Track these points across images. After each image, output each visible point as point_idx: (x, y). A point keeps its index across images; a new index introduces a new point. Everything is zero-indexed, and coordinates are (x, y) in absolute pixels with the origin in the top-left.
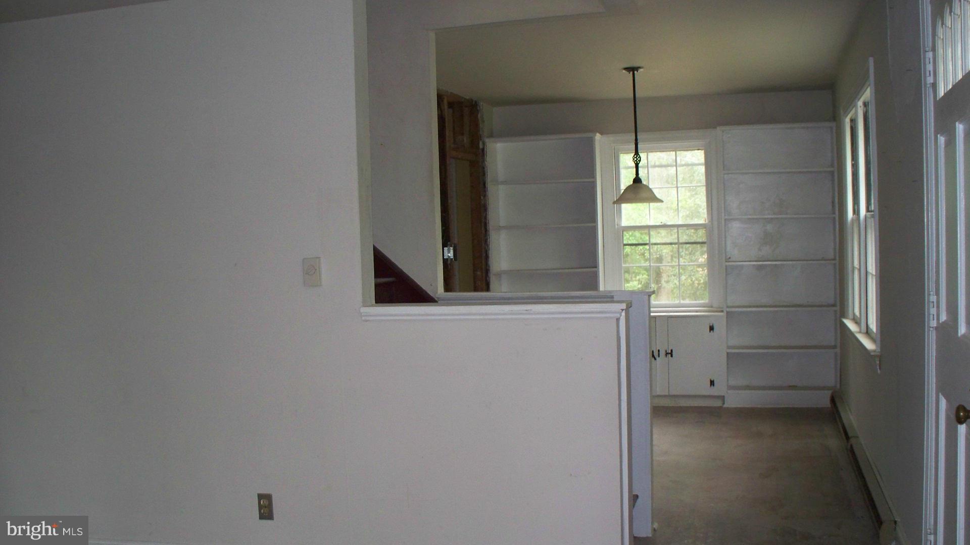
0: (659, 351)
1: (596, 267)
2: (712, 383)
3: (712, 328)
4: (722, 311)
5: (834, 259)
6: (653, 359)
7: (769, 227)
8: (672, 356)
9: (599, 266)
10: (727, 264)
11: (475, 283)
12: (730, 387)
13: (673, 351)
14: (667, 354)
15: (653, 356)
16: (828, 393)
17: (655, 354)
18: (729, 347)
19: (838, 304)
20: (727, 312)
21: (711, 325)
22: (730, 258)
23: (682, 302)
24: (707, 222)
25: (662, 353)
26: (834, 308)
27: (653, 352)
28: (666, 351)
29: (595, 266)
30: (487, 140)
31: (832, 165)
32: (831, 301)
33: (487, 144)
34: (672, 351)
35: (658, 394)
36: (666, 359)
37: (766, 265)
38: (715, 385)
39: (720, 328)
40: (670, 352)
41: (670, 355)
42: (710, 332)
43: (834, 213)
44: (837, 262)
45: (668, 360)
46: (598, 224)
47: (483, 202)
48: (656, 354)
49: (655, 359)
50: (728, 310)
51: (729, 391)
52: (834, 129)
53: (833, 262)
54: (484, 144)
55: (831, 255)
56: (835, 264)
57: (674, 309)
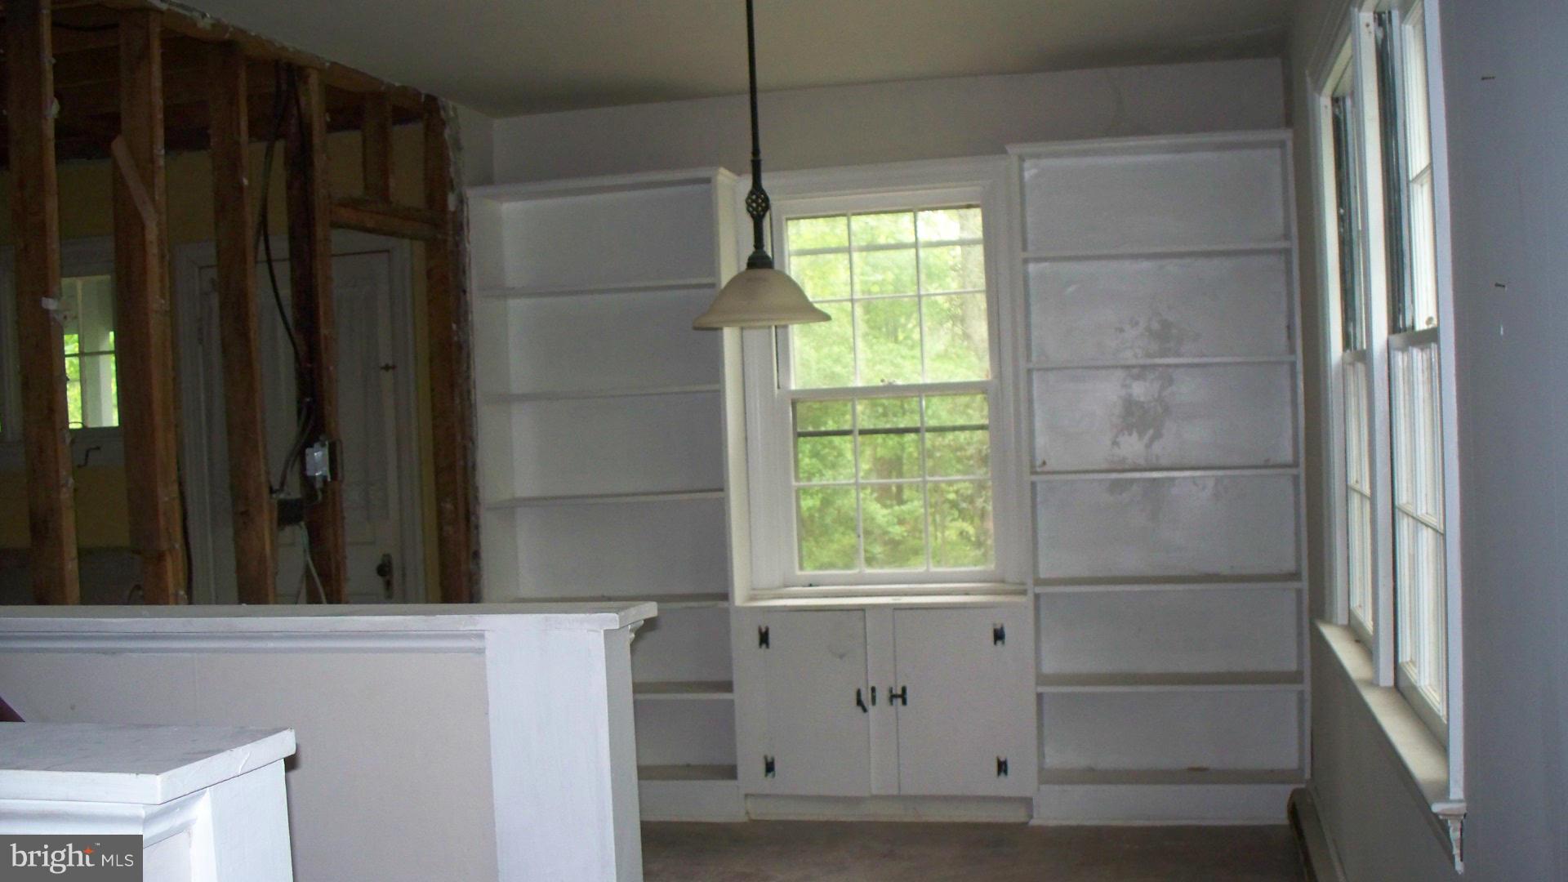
0: (873, 690)
1: (721, 490)
2: (1002, 767)
3: (999, 636)
4: (1024, 593)
5: (1295, 465)
6: (860, 709)
7: (1140, 390)
8: (904, 702)
9: (729, 489)
10: (1035, 478)
11: (440, 528)
12: (1047, 776)
13: (908, 691)
14: (893, 697)
15: (859, 702)
16: (1284, 792)
17: (863, 698)
18: (1042, 679)
19: (1305, 573)
20: (1037, 597)
21: (998, 627)
22: (1044, 463)
23: (934, 569)
24: (990, 378)
25: (882, 695)
26: (1296, 585)
27: (859, 693)
28: (891, 691)
29: (720, 487)
30: (471, 194)
31: (1286, 236)
32: (1289, 566)
33: (471, 202)
34: (904, 690)
35: (875, 792)
36: (891, 710)
37: (1132, 481)
38: (1009, 771)
39: (1019, 633)
40: (899, 692)
41: (900, 701)
42: (995, 643)
43: (1292, 351)
44: (1301, 471)
45: (897, 713)
46: (724, 387)
47: (456, 338)
48: (866, 697)
49: (865, 710)
50: (1038, 590)
51: (1043, 787)
52: (1290, 144)
53: (1294, 471)
54: (461, 201)
55: (1287, 455)
56: (1296, 478)
57: (912, 586)
